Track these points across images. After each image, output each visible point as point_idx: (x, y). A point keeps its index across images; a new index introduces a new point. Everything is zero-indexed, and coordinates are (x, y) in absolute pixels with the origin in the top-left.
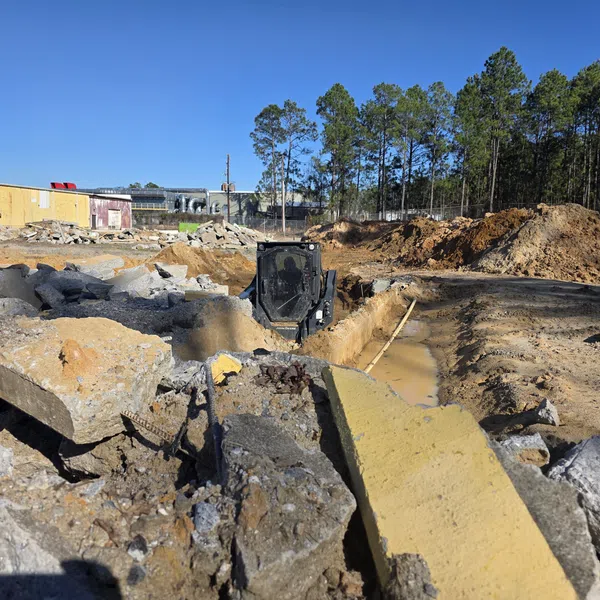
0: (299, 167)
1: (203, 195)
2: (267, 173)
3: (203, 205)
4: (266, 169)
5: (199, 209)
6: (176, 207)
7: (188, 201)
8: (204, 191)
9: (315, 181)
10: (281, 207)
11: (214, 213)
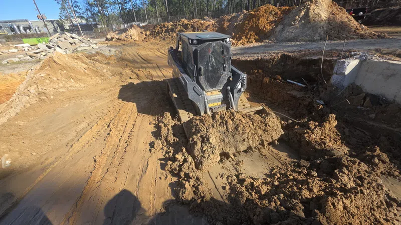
0: (78, 4)
1: (27, 23)
2: (62, 8)
3: (30, 28)
4: (60, 6)
5: (28, 31)
6: (12, 31)
7: (18, 27)
8: (26, 21)
9: (89, 11)
10: (77, 26)
11: (39, 32)
